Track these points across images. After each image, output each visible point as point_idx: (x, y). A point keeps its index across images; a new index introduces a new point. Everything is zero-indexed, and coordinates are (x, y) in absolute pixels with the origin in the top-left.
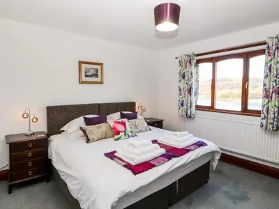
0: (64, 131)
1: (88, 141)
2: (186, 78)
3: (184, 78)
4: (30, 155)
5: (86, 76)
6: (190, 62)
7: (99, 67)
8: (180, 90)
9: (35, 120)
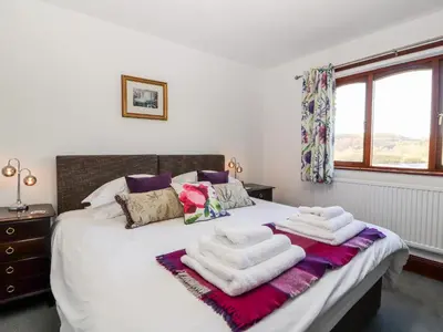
0: (88, 204)
1: (130, 224)
2: (317, 111)
3: (312, 110)
4: (10, 250)
5: (136, 104)
6: (325, 82)
7: (159, 89)
8: (305, 133)
9: (30, 182)
